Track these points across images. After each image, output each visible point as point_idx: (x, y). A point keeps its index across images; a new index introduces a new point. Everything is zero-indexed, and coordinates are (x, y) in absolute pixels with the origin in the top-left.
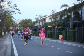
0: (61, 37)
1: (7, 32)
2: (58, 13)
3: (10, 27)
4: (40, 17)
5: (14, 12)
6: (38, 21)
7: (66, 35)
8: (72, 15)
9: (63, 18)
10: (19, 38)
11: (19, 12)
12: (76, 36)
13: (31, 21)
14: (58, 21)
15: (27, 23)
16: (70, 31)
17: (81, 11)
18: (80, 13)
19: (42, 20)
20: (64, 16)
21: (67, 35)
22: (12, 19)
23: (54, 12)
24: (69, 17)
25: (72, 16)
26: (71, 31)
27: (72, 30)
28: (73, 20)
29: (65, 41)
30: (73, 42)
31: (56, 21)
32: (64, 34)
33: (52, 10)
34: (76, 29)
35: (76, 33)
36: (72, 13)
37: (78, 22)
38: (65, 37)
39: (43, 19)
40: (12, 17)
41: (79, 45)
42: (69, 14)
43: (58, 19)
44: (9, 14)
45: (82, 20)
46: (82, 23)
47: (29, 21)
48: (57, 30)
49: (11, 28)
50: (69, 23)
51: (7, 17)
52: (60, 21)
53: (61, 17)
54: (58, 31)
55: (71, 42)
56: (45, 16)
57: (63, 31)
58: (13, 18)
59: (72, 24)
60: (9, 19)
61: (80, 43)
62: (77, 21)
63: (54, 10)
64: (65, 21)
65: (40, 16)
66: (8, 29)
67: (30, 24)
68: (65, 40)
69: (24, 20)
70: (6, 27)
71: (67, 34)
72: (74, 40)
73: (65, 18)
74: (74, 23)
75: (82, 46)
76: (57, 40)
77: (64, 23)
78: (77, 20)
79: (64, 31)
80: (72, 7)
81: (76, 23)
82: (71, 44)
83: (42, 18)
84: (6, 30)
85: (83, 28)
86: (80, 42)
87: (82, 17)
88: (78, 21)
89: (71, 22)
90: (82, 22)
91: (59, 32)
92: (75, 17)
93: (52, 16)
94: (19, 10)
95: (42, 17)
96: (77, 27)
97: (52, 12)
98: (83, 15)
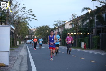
1: (22, 41)
2: (79, 17)
3: (25, 36)
5: (29, 19)
6: (57, 28)
7: (89, 43)
8: (95, 19)
9: (85, 23)
11: (35, 18)
12: (101, 43)
13: (49, 27)
14: (79, 27)
15: (44, 30)
16: (93, 37)
17: (105, 14)
18: (104, 17)
19: (61, 26)
20: (86, 21)
21: (90, 42)
24: (92, 22)
25: (95, 21)
27: (95, 37)
28: (96, 25)
30: (97, 50)
31: (77, 27)
32: (87, 41)
33: (72, 15)
34: (100, 35)
35: (101, 40)
36: (95, 17)
37: (102, 27)
38: (87, 44)
39: (62, 25)
40: (28, 24)
41: (105, 54)
42: (91, 18)
43: (80, 24)
44: (24, 21)
47: (47, 28)
48: (79, 37)
49: (27, 37)
50: (91, 28)
51: (22, 24)
52: (81, 27)
53: (83, 22)
54: (80, 38)
55: (95, 50)
56: (64, 22)
57: (85, 38)
59: (95, 30)
60: (24, 27)
62: (100, 26)
63: (74, 14)
64: (87, 27)
65: (59, 22)
66: (23, 37)
67: (48, 31)
68: (88, 48)
69: (40, 27)
70: (21, 35)
71: (90, 41)
72: (98, 48)
73: (87, 23)
74: (97, 28)
76: (79, 48)
77: (86, 29)
79: (86, 38)
80: (95, 11)
81: (100, 28)
82: (95, 52)
83: (61, 24)
84: (21, 39)
86: (105, 50)
88: (102, 25)
91: (81, 39)
92: (98, 21)
93: (73, 22)
94: (35, 16)
95: (61, 23)
96: (101, 33)
97: (72, 17)
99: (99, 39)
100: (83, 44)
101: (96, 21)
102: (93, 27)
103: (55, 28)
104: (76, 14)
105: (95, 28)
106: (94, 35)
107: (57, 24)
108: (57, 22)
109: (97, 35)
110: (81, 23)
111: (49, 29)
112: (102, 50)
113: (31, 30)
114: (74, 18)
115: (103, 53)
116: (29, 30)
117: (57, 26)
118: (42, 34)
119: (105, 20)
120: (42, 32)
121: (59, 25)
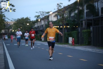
0: (72, 41)
2: (65, 7)
4: (41, 14)
6: (39, 20)
7: (78, 37)
8: (85, 9)
9: (73, 15)
10: (15, 44)
12: (92, 38)
13: (30, 20)
14: (66, 19)
15: (24, 23)
16: (82, 31)
17: (97, 3)
18: (95, 6)
19: (44, 18)
20: (74, 11)
21: (79, 37)
22: (4, 19)
23: (60, 6)
24: (81, 12)
25: (85, 11)
26: (84, 31)
27: (86, 30)
29: (77, 46)
30: (88, 47)
31: (63, 19)
32: (76, 36)
33: (58, 4)
34: (91, 28)
35: (92, 34)
36: (85, 7)
37: (93, 19)
38: (76, 40)
39: (46, 16)
41: (97, 50)
42: (81, 8)
43: (66, 16)
45: (98, 15)
46: (99, 20)
47: (27, 20)
48: (66, 31)
49: (3, 31)
50: (81, 20)
52: (69, 19)
53: (70, 13)
54: (67, 32)
56: (48, 13)
57: (73, 32)
58: (5, 17)
59: (85, 22)
62: (91, 18)
63: (60, 3)
64: (75, 18)
65: (42, 13)
67: (28, 24)
68: (77, 44)
69: (19, 19)
71: (80, 36)
72: (89, 44)
73: (75, 14)
74: (88, 20)
75: (101, 51)
77: (74, 21)
78: (92, 16)
79: (75, 31)
81: (91, 20)
82: (85, 49)
83: (44, 15)
85: (100, 26)
86: (97, 46)
89: (83, 19)
90: (99, 18)
91: (68, 33)
92: (88, 11)
93: (58, 13)
94: (13, 6)
95: (44, 14)
96: (92, 25)
97: (57, 7)
98: (100, 9)
99: (90, 33)
100: (71, 39)
101: (86, 12)
102: (82, 19)
103: (37, 21)
104: (62, 4)
105: (85, 20)
106: (84, 29)
110: (68, 13)
111: (30, 22)
112: (94, 46)
113: (7, 22)
114: (60, 8)
115: (95, 50)
116: (5, 23)
117: (39, 18)
118: (21, 28)
119: (97, 11)
120: (22, 25)
121: (42, 16)
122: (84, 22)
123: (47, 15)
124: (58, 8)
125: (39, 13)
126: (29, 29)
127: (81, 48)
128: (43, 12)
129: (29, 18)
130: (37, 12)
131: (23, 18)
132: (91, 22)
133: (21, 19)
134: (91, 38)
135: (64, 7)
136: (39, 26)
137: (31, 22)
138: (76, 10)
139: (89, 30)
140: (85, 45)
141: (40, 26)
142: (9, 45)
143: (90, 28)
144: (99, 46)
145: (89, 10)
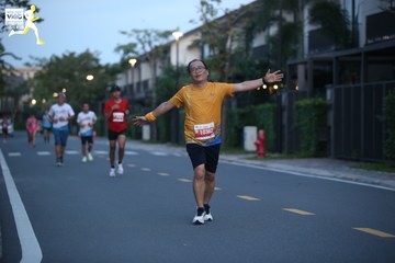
0: (255, 139)
2: (232, 13)
4: (140, 40)
6: (133, 62)
7: (279, 128)
8: (306, 22)
9: (259, 41)
10: (41, 153)
12: (332, 131)
13: (97, 60)
14: (232, 56)
15: (76, 74)
16: (296, 103)
18: (345, 11)
19: (151, 54)
20: (264, 30)
21: (282, 127)
23: (211, 10)
24: (290, 33)
25: (307, 28)
26: (303, 103)
27: (308, 101)
28: (311, 47)
29: (275, 158)
30: (316, 162)
31: (224, 59)
32: (270, 122)
33: (203, 3)
34: (329, 92)
35: (331, 115)
36: (306, 13)
37: (337, 58)
38: (272, 136)
39: (156, 47)
41: (350, 176)
42: (289, 18)
43: (235, 45)
45: (355, 43)
46: (360, 62)
47: (86, 62)
48: (234, 104)
50: (289, 62)
52: (245, 55)
53: (250, 34)
54: (239, 106)
55: (304, 161)
56: (167, 34)
57: (261, 106)
59: (306, 71)
61: (353, 164)
62: (330, 53)
64: (269, 57)
65: (142, 35)
67: (90, 78)
68: (273, 152)
69: (57, 59)
71: (285, 121)
72: (320, 152)
73: (270, 40)
74: (317, 62)
75: (365, 178)
78: (333, 48)
79: (268, 105)
81: (329, 62)
82: (305, 170)
83: (150, 43)
85: (362, 84)
86: (352, 160)
87: (356, 33)
88: (336, 50)
89: (299, 59)
90: (359, 54)
91: (242, 111)
92: (318, 30)
93: (204, 34)
95: (152, 39)
96: (331, 82)
97: (200, 14)
98: (362, 20)
99: (322, 110)
100: (251, 135)
101: (311, 33)
102: (295, 57)
103: (124, 65)
105: (305, 63)
106: (302, 95)
107: (135, 45)
108: (135, 35)
109: (313, 94)
110: (243, 37)
111: (97, 69)
112: (340, 159)
113: (12, 68)
114: (210, 17)
115: (342, 175)
116: (4, 72)
117: (131, 54)
118: (64, 90)
119: (350, 28)
120: (67, 81)
121: (143, 48)
122: (301, 70)
123: (163, 41)
124: (204, 15)
125: (130, 35)
126: (94, 96)
127: (291, 168)
128: (147, 33)
129: (95, 56)
130: (124, 33)
131: (72, 54)
132: (328, 68)
133: (65, 56)
134: (329, 128)
135: (228, 15)
136: (131, 86)
137: (103, 71)
138: (272, 25)
139: (320, 100)
140: (304, 157)
141: (135, 86)
142: (18, 154)
143: (325, 92)
144: (357, 160)
145: (319, 26)
